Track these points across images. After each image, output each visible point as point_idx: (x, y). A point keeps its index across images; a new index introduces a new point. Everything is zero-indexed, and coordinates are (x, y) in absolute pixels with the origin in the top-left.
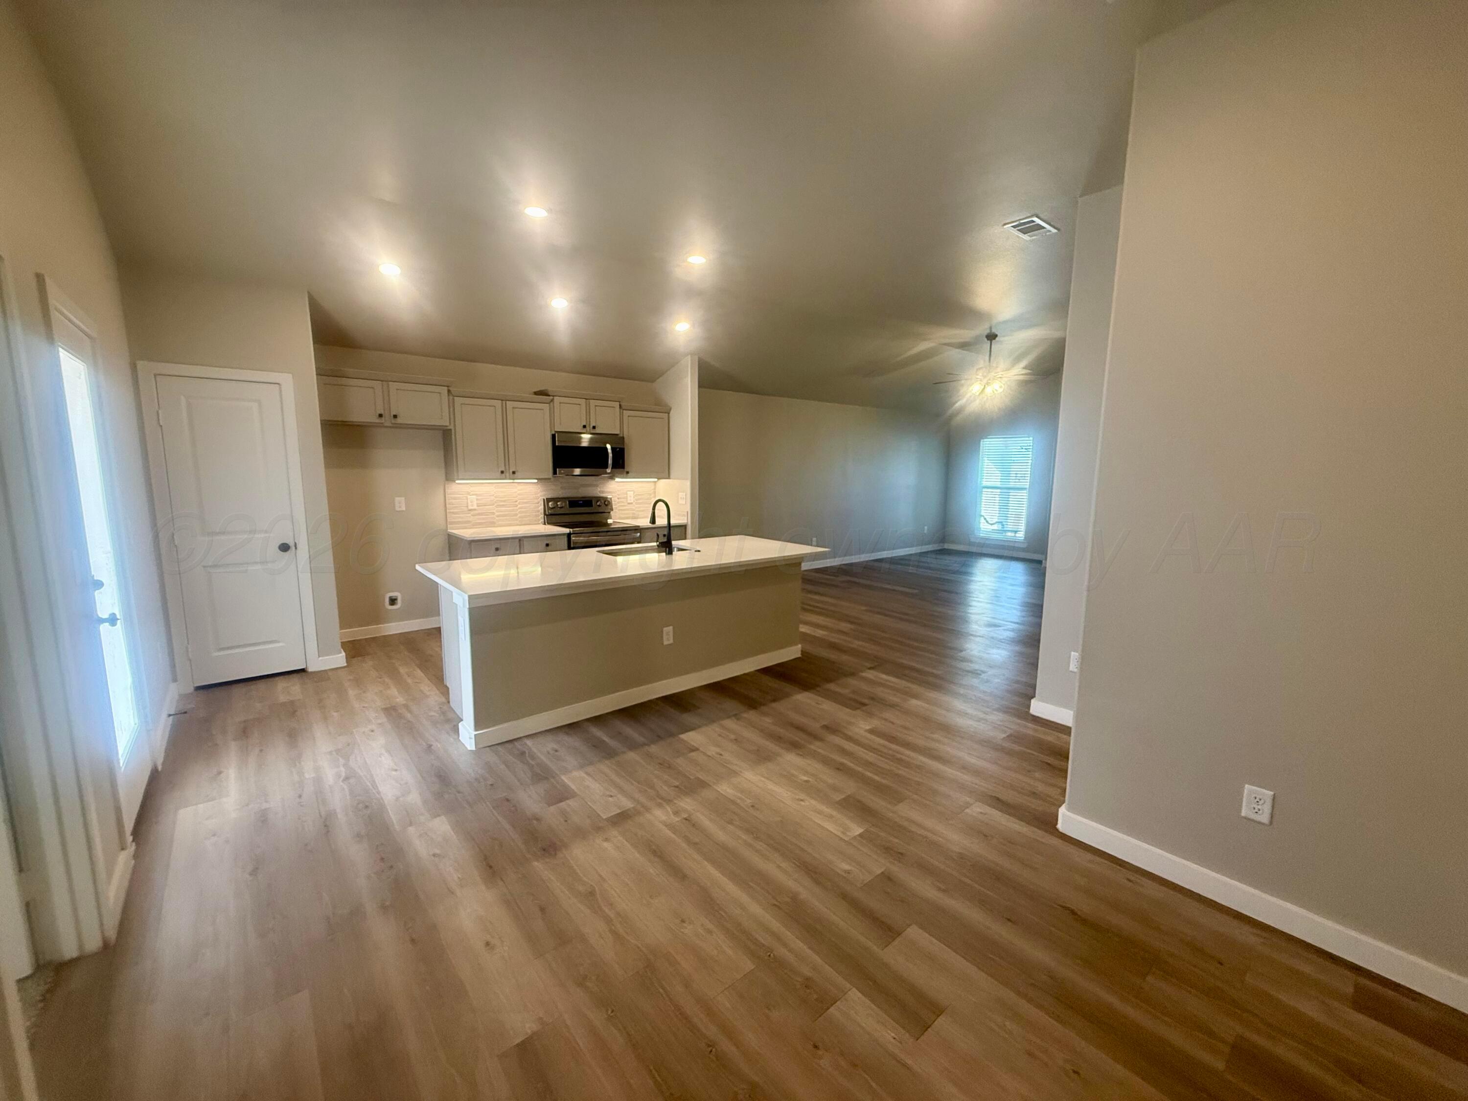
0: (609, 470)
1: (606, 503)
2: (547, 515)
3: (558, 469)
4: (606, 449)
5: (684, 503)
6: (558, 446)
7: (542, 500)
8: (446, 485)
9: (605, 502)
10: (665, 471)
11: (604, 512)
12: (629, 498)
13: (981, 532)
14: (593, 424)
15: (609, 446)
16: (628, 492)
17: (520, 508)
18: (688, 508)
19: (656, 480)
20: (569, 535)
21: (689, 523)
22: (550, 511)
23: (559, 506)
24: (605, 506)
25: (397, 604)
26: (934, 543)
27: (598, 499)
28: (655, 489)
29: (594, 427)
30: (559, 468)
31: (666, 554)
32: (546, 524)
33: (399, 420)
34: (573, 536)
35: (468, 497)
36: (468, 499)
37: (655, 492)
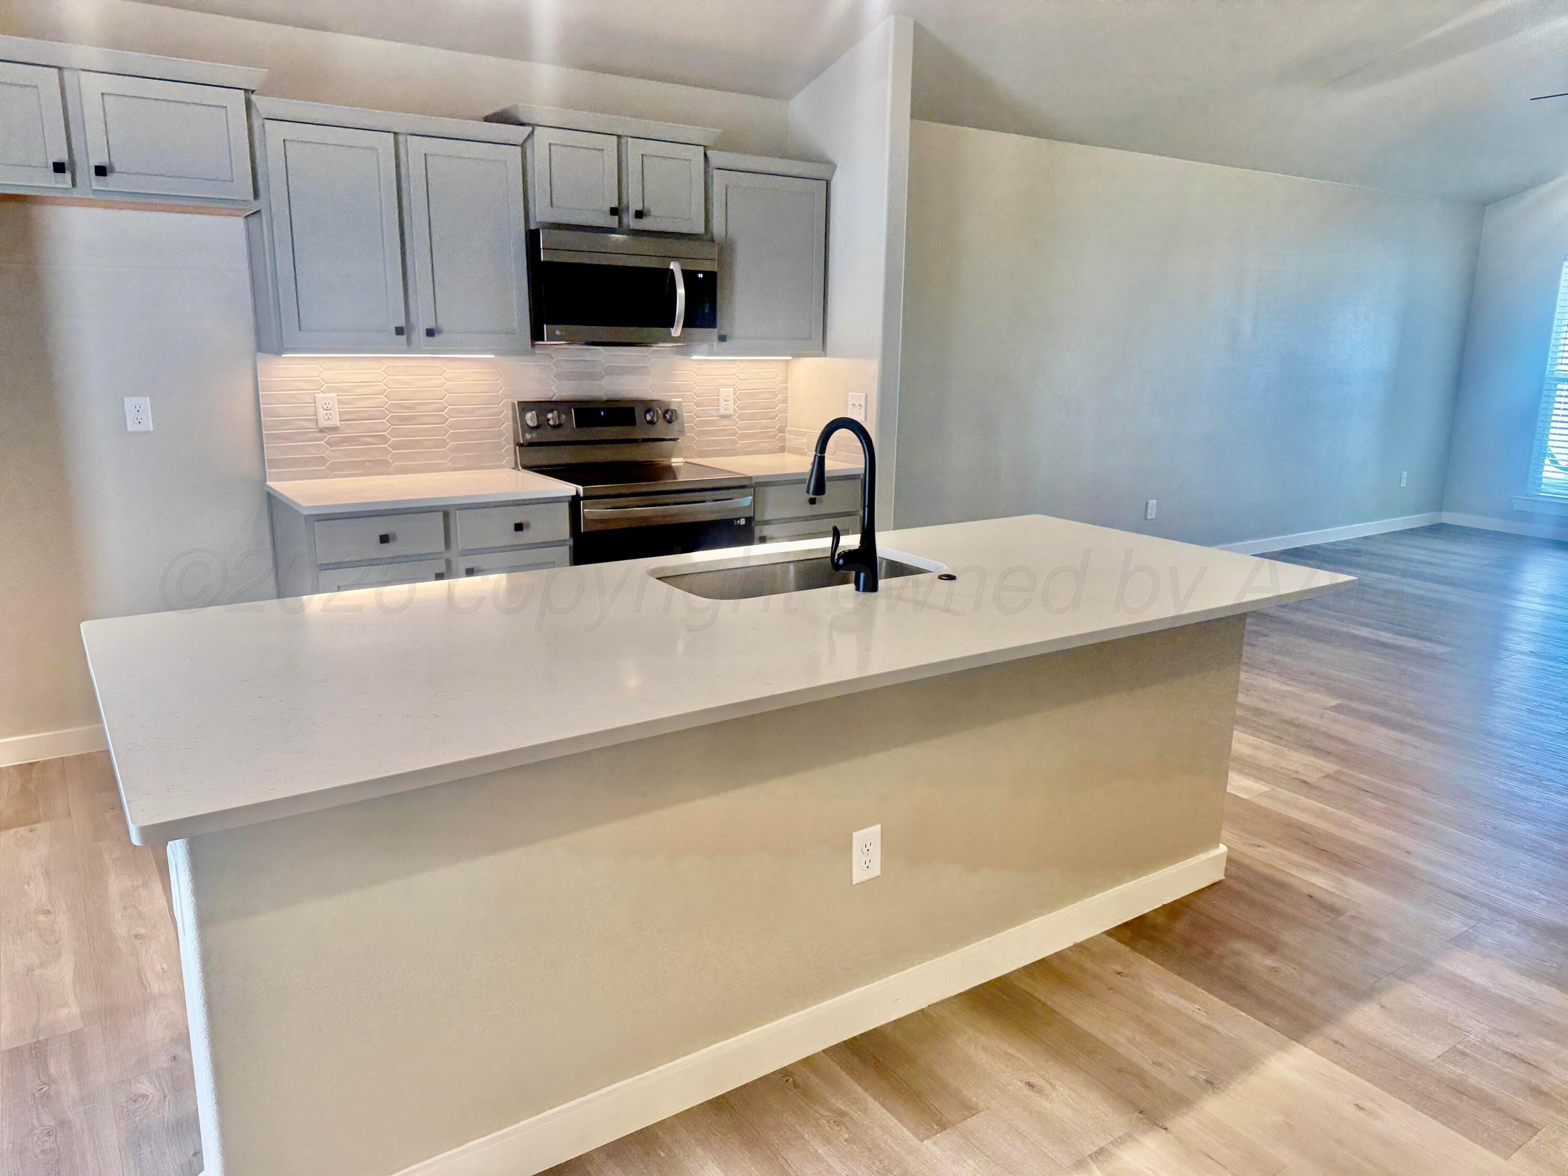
0: (676, 331)
1: (668, 416)
2: (521, 446)
3: (545, 326)
4: (670, 273)
6: (544, 261)
7: (510, 407)
8: (259, 365)
9: (667, 411)
10: (813, 338)
11: (664, 440)
12: (723, 404)
13: (1543, 487)
14: (635, 205)
15: (676, 267)
16: (722, 388)
17: (452, 426)
19: (791, 358)
20: (575, 502)
22: (528, 436)
23: (551, 423)
24: (665, 424)
26: (1418, 511)
27: (648, 406)
28: (786, 380)
29: (639, 215)
30: (546, 324)
31: (858, 589)
32: (520, 467)
33: (112, 182)
34: (585, 510)
35: (317, 395)
36: (315, 400)
37: (786, 388)
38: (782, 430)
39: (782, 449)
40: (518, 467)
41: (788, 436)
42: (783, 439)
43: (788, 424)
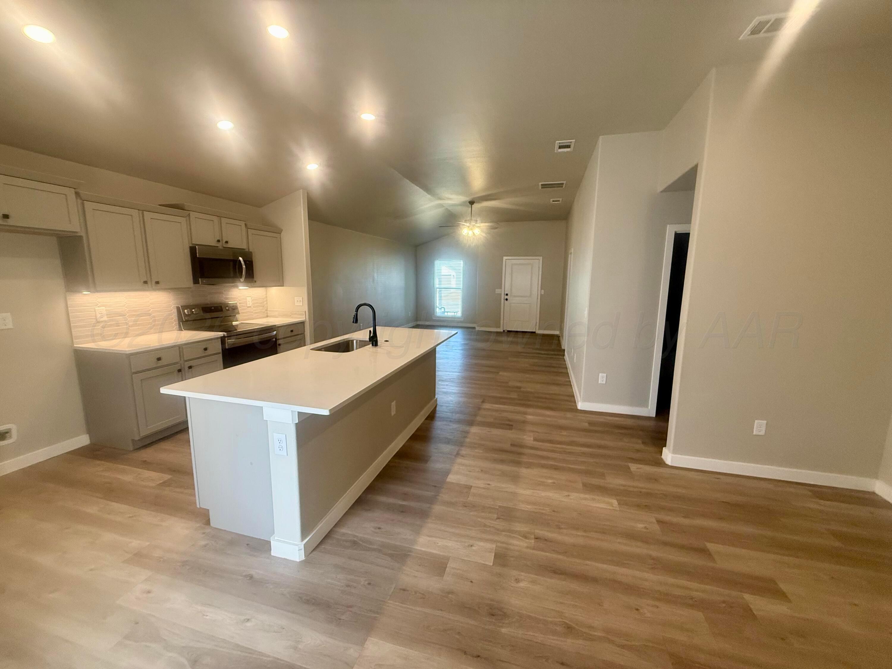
0: (243, 279)
1: (234, 308)
2: (183, 321)
3: (200, 279)
4: (240, 260)
5: (301, 305)
6: (196, 257)
7: (175, 308)
8: (68, 298)
10: (280, 281)
11: (231, 316)
12: (248, 303)
14: (226, 239)
15: (241, 259)
16: (248, 298)
17: (153, 317)
18: (306, 308)
20: (223, 339)
21: (307, 320)
22: (186, 318)
23: (194, 313)
24: (231, 310)
25: (11, 437)
26: (413, 321)
27: (227, 305)
28: (266, 294)
29: (227, 242)
32: (183, 330)
33: (10, 222)
34: (228, 341)
35: (96, 308)
36: (95, 310)
37: (266, 297)
38: (267, 310)
39: (267, 316)
40: (182, 329)
41: (268, 312)
42: (267, 313)
43: (268, 308)
